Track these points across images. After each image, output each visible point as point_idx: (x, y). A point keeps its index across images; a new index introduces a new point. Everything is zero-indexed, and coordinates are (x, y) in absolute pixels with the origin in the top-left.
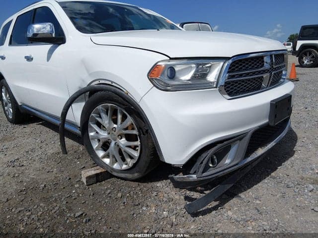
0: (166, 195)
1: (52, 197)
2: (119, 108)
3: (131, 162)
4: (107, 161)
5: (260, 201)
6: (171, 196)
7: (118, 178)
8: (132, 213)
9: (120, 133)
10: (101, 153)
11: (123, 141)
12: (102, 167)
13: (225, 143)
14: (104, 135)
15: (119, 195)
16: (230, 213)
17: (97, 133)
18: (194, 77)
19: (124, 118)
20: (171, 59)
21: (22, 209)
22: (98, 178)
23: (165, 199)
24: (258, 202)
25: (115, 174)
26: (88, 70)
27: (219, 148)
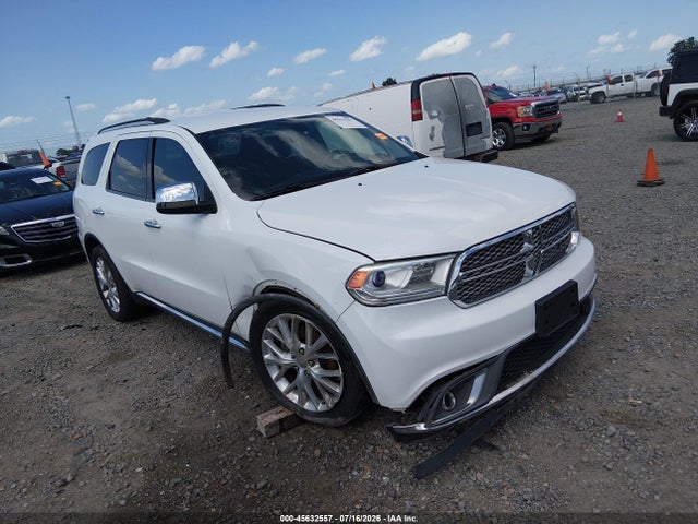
0: (387, 451)
1: (217, 459)
2: (307, 321)
3: (330, 402)
4: (294, 397)
5: (528, 455)
6: (395, 452)
7: (312, 424)
8: (337, 480)
9: (310, 358)
10: (283, 386)
11: (316, 370)
12: (287, 407)
13: (465, 373)
14: (287, 358)
15: (317, 452)
16: (480, 476)
17: (275, 354)
18: (413, 282)
19: (316, 335)
20: (376, 263)
21: (178, 480)
22: (283, 426)
23: (385, 458)
24: (525, 456)
25: (309, 419)
26: (257, 267)
27: (457, 382)
